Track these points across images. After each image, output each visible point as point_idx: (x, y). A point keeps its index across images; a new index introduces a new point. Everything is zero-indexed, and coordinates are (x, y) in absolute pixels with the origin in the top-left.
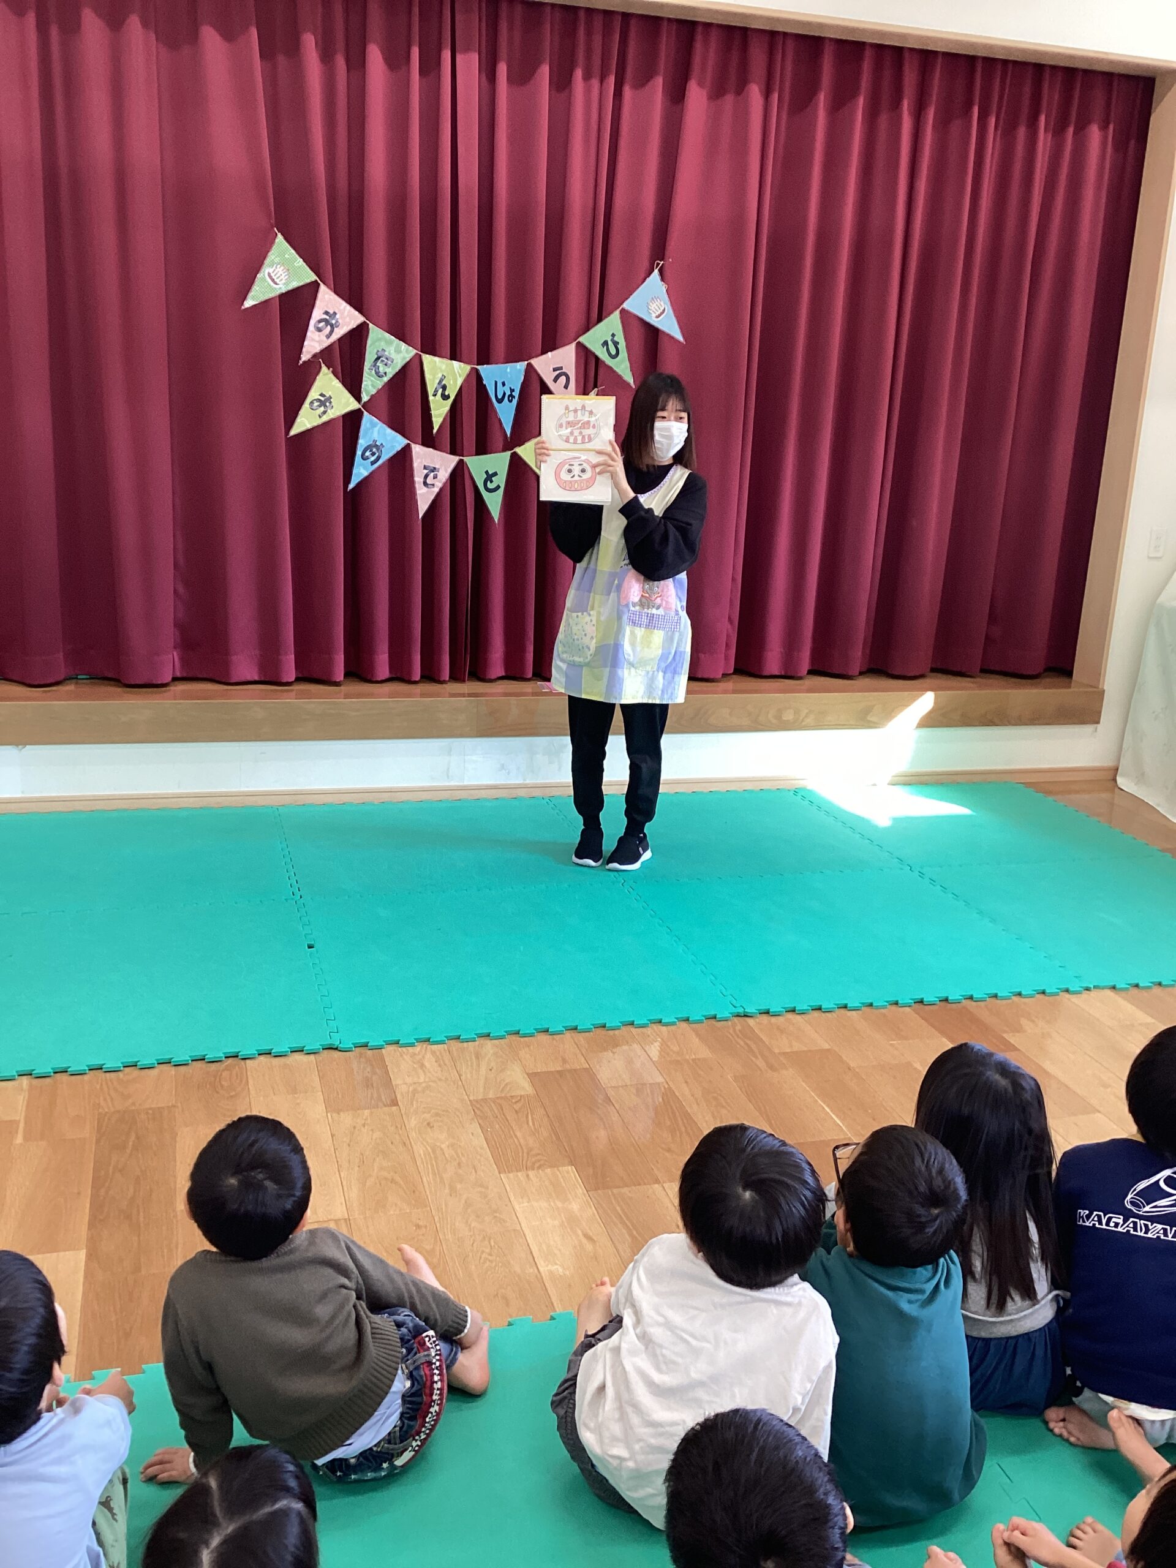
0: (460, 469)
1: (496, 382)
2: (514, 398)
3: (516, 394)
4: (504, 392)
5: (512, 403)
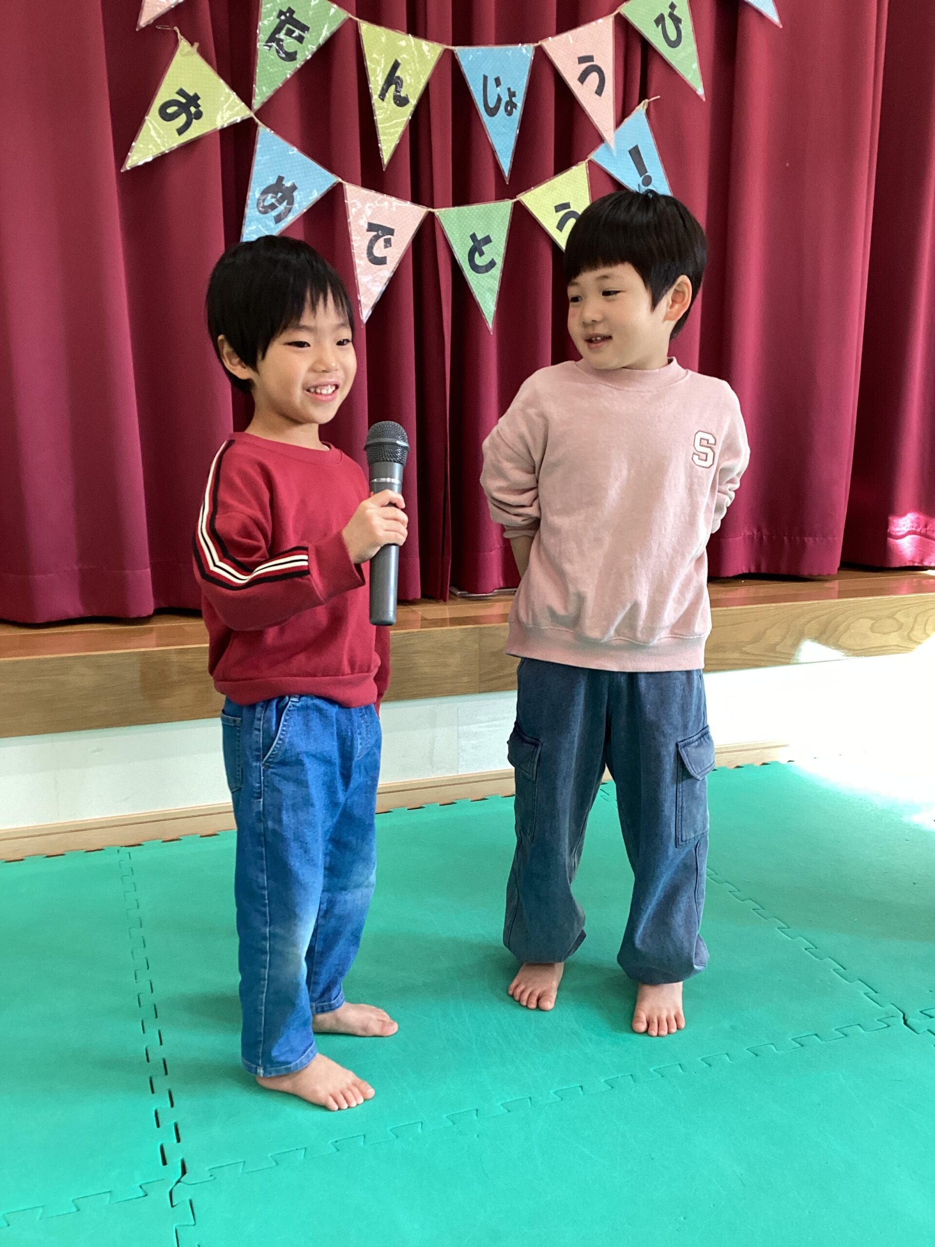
0: (429, 227)
1: (485, 78)
2: (516, 109)
3: (519, 101)
4: (499, 95)
5: (512, 117)
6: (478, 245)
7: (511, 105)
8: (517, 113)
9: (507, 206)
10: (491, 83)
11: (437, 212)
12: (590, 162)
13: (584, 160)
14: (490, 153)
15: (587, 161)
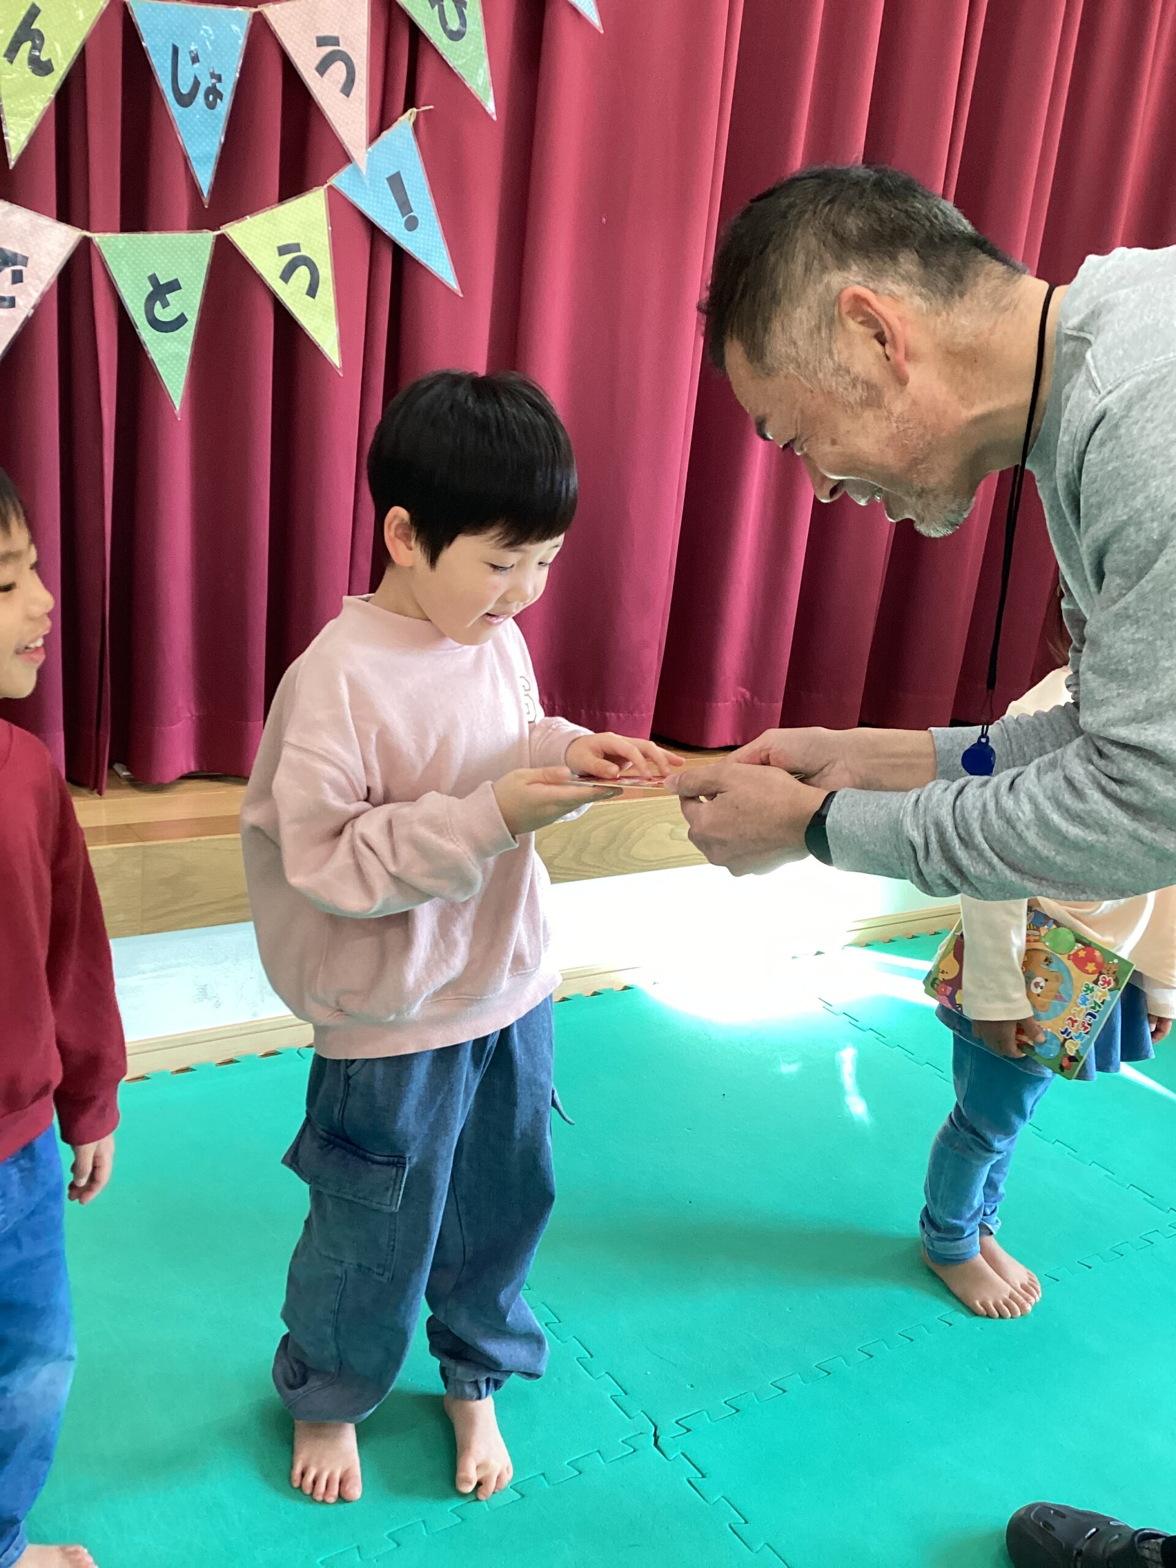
1: (175, 50)
2: (221, 99)
3: (227, 88)
4: (196, 78)
5: (215, 111)
6: (161, 291)
7: (214, 93)
8: (224, 107)
9: (206, 239)
10: (184, 59)
11: (97, 238)
12: (331, 188)
13: (322, 185)
14: (181, 159)
15: (326, 186)
